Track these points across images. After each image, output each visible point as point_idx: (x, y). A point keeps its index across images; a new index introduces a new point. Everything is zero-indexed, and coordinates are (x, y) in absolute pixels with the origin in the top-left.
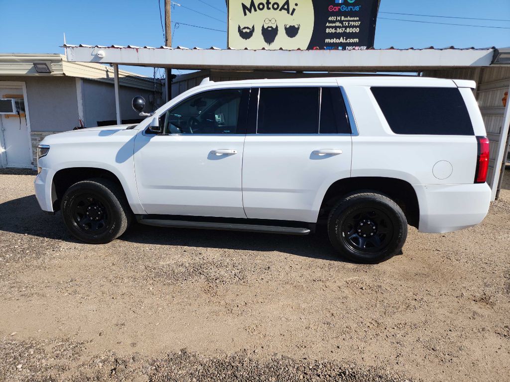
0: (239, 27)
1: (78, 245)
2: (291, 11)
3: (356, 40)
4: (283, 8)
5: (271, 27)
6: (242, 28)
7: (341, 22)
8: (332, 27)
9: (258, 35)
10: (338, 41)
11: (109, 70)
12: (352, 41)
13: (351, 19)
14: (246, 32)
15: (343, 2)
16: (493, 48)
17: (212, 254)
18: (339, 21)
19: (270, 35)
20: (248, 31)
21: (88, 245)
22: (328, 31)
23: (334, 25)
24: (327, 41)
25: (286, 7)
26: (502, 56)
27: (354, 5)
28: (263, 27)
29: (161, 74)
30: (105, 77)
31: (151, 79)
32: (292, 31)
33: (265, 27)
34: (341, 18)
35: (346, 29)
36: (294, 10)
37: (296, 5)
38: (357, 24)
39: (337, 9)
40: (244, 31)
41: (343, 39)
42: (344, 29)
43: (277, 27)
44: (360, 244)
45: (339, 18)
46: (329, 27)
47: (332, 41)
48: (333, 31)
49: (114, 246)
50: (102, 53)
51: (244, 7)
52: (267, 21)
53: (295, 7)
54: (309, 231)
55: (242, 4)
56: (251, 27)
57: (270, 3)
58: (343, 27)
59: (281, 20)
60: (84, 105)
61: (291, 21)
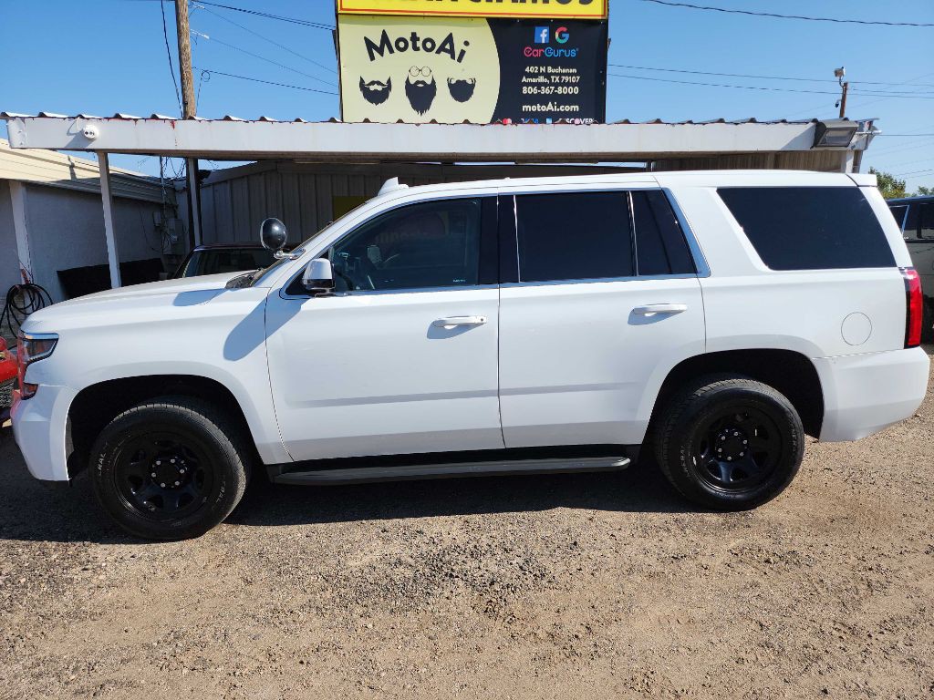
0: (362, 81)
1: (136, 549)
2: (457, 54)
3: (576, 108)
4: (442, 49)
5: (423, 82)
6: (366, 83)
7: (547, 75)
8: (533, 85)
9: (398, 96)
10: (544, 108)
11: (76, 164)
12: (568, 108)
13: (564, 71)
14: (376, 91)
15: (548, 42)
16: (815, 121)
17: (446, 529)
18: (543, 74)
19: (421, 96)
20: (380, 88)
21: (162, 545)
22: (525, 90)
23: (534, 80)
24: (526, 108)
25: (448, 47)
26: (830, 134)
27: (566, 46)
28: (408, 81)
29: (175, 169)
30: (69, 177)
31: (155, 179)
32: (462, 91)
33: (412, 82)
34: (546, 70)
35: (556, 89)
36: (463, 53)
37: (467, 43)
38: (573, 79)
39: (539, 52)
40: (372, 88)
41: (553, 105)
42: (553, 88)
43: (433, 82)
44: (723, 476)
45: (543, 69)
46: (528, 85)
47: (534, 108)
48: (535, 91)
49: (219, 539)
50: (93, 128)
51: (369, 44)
52: (414, 72)
53: (465, 48)
54: (628, 460)
55: (365, 38)
56: (385, 82)
57: (418, 39)
58: (551, 84)
59: (441, 70)
60: (31, 237)
61: (459, 72)
